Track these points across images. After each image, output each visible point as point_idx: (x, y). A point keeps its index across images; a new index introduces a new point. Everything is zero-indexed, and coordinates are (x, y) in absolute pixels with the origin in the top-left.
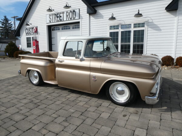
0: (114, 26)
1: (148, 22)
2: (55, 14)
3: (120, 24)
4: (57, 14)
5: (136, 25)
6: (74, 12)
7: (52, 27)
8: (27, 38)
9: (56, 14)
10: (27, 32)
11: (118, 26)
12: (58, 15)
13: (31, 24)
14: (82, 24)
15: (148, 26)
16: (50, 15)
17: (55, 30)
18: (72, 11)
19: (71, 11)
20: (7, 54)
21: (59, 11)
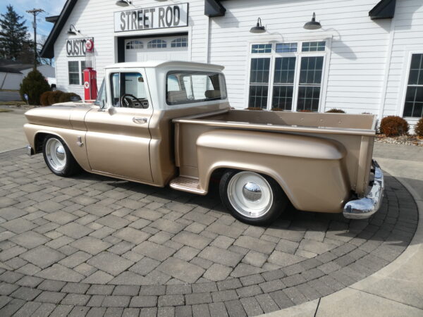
0: (262, 46)
1: (331, 40)
2: (135, 13)
3: (274, 41)
4: (139, 13)
5: (306, 47)
6: (177, 11)
7: (127, 42)
8: (70, 63)
9: (137, 11)
10: (69, 49)
11: (270, 46)
12: (141, 15)
13: (79, 32)
14: (194, 37)
15: (331, 48)
16: (123, 14)
17: (132, 48)
18: (172, 7)
19: (169, 8)
20: (26, 97)
21: (143, 7)
